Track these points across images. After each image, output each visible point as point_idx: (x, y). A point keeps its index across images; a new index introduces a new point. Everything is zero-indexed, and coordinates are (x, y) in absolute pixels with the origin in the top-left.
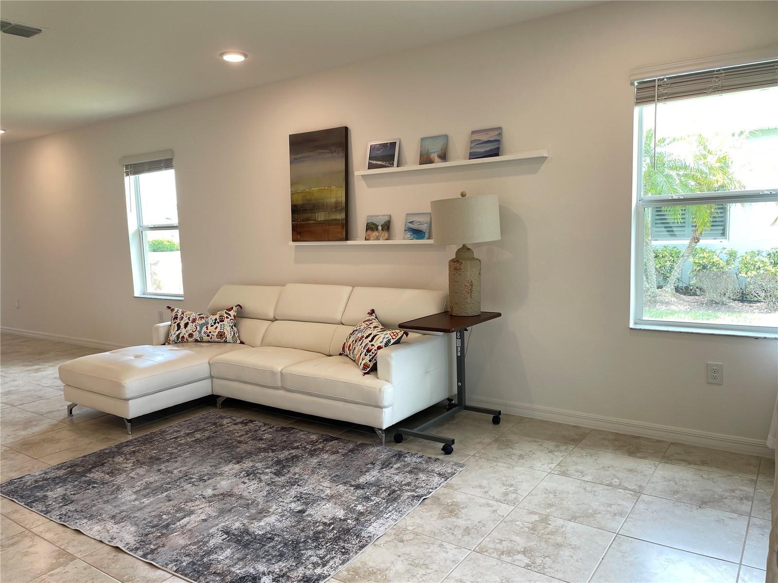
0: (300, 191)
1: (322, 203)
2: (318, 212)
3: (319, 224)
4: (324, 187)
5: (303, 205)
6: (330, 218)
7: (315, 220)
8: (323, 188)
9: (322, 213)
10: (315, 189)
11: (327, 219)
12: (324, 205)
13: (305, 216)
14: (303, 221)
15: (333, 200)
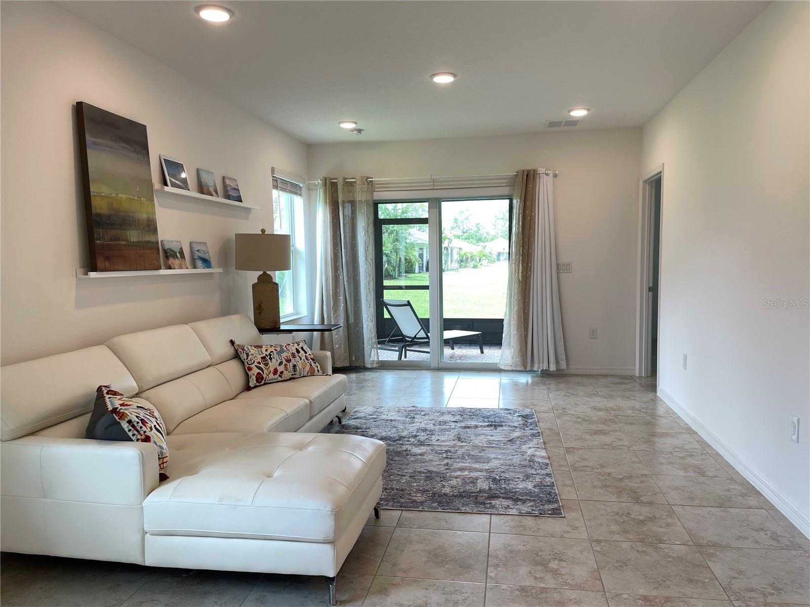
0: (103, 194)
1: (133, 217)
2: (130, 229)
3: (132, 246)
4: (134, 197)
5: (109, 216)
6: (144, 240)
7: (127, 240)
8: (132, 197)
9: (134, 231)
10: (123, 196)
11: (141, 240)
12: (135, 221)
13: (114, 232)
14: (111, 240)
15: (145, 216)
